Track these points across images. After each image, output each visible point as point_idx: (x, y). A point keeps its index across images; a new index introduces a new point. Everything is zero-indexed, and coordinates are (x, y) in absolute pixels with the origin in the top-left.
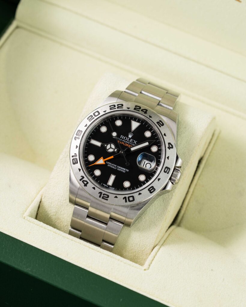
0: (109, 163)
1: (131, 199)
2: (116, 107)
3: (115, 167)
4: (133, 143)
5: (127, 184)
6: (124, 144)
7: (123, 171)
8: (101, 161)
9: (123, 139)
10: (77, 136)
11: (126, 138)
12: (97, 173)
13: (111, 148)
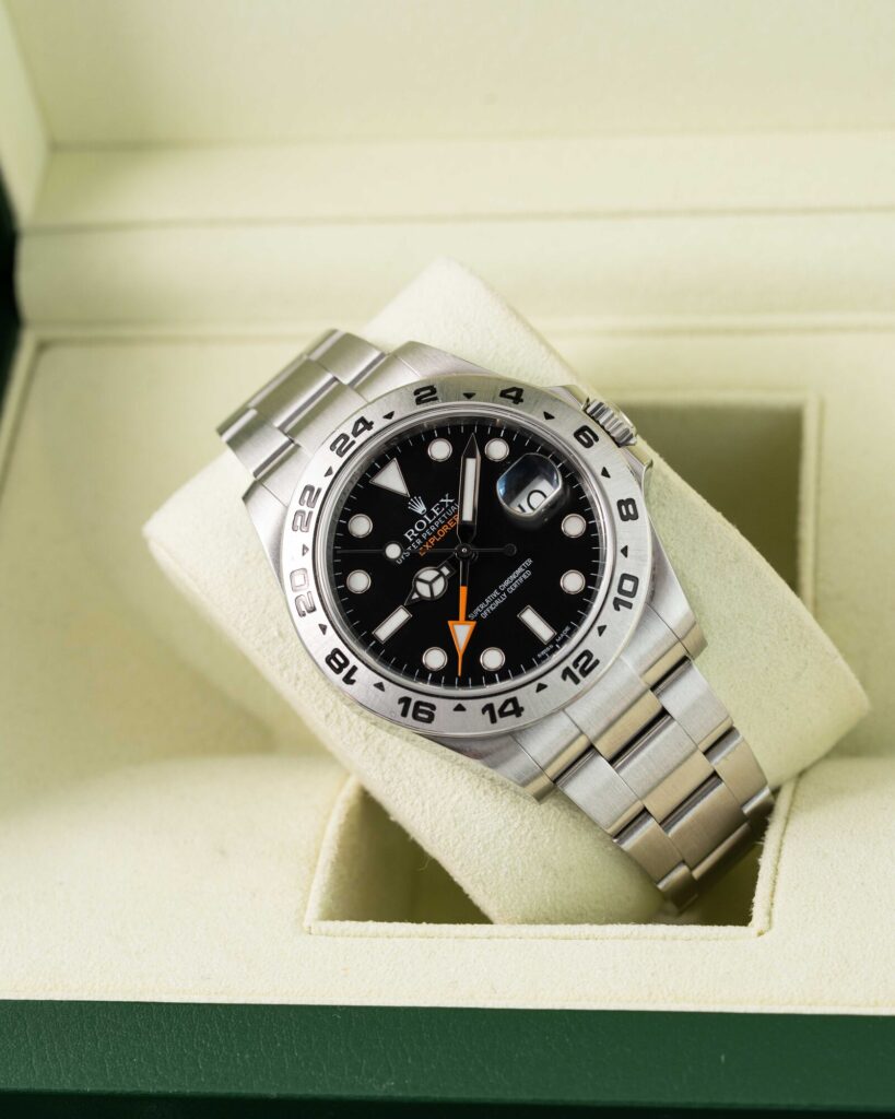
0: (478, 609)
1: (628, 586)
2: (307, 509)
3: (498, 597)
4: (446, 510)
5: (572, 582)
6: (438, 537)
7: (524, 576)
8: (462, 632)
9: (420, 533)
10: (346, 671)
11: (420, 525)
12: (492, 659)
13: (430, 583)
